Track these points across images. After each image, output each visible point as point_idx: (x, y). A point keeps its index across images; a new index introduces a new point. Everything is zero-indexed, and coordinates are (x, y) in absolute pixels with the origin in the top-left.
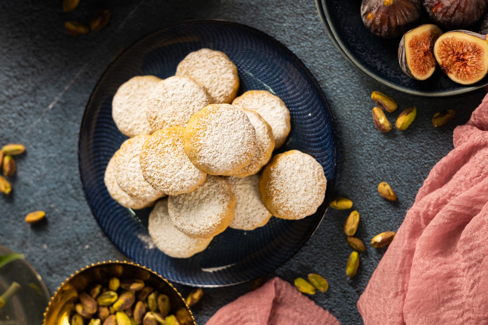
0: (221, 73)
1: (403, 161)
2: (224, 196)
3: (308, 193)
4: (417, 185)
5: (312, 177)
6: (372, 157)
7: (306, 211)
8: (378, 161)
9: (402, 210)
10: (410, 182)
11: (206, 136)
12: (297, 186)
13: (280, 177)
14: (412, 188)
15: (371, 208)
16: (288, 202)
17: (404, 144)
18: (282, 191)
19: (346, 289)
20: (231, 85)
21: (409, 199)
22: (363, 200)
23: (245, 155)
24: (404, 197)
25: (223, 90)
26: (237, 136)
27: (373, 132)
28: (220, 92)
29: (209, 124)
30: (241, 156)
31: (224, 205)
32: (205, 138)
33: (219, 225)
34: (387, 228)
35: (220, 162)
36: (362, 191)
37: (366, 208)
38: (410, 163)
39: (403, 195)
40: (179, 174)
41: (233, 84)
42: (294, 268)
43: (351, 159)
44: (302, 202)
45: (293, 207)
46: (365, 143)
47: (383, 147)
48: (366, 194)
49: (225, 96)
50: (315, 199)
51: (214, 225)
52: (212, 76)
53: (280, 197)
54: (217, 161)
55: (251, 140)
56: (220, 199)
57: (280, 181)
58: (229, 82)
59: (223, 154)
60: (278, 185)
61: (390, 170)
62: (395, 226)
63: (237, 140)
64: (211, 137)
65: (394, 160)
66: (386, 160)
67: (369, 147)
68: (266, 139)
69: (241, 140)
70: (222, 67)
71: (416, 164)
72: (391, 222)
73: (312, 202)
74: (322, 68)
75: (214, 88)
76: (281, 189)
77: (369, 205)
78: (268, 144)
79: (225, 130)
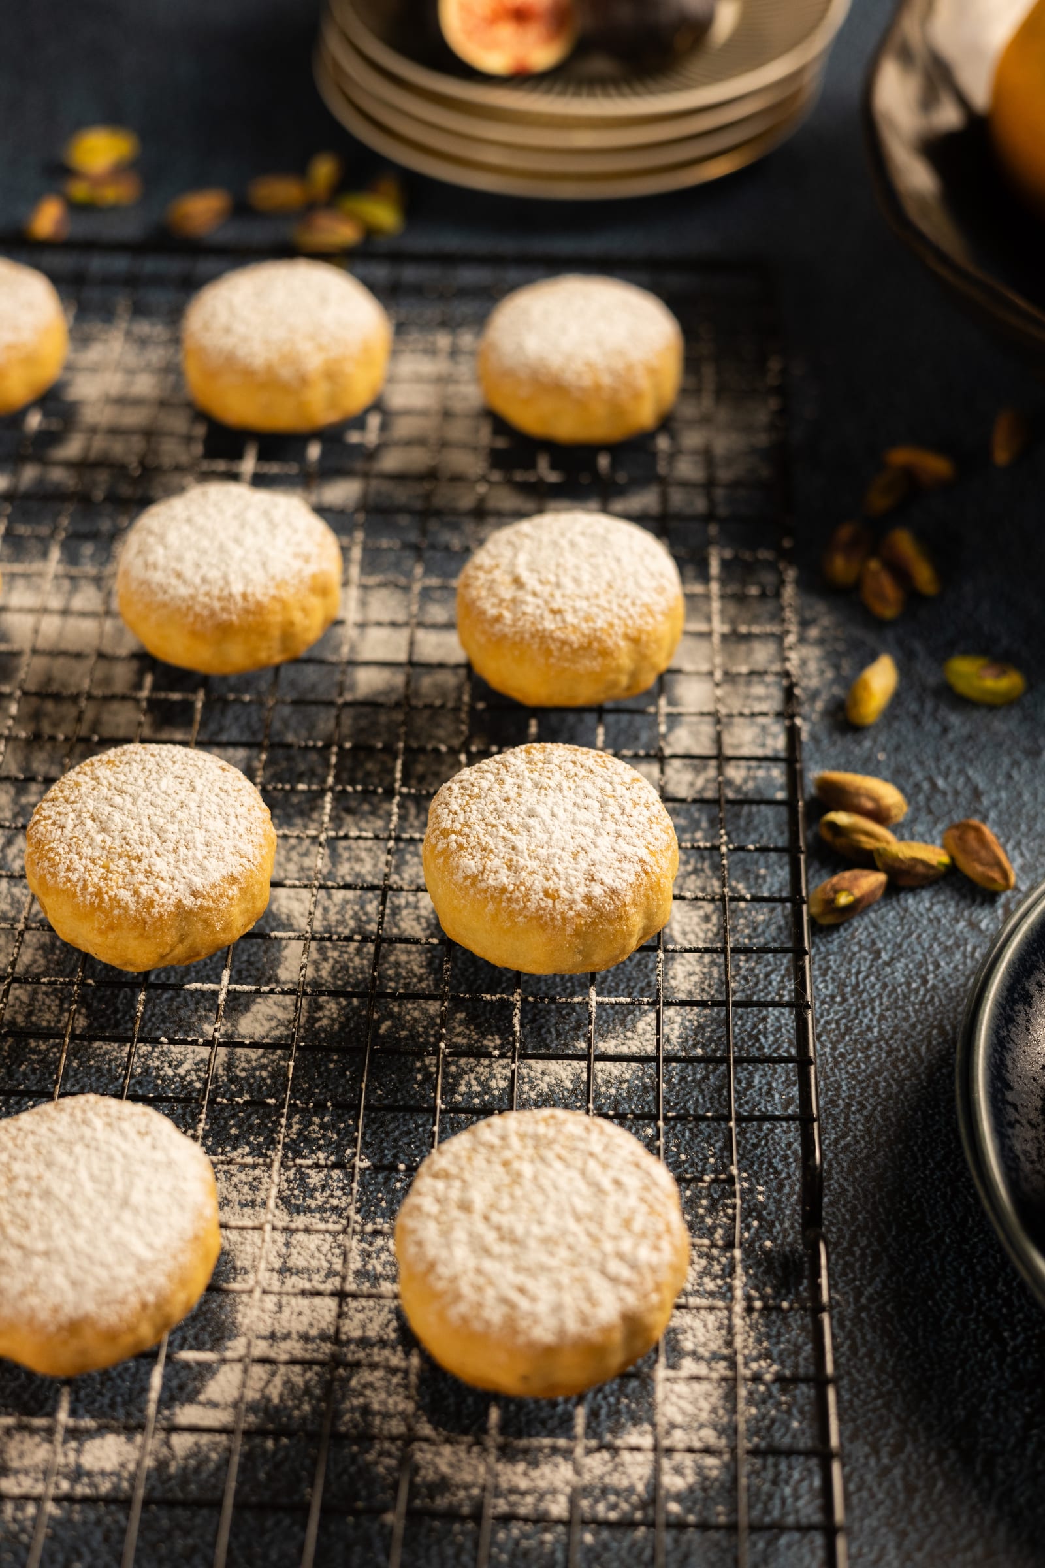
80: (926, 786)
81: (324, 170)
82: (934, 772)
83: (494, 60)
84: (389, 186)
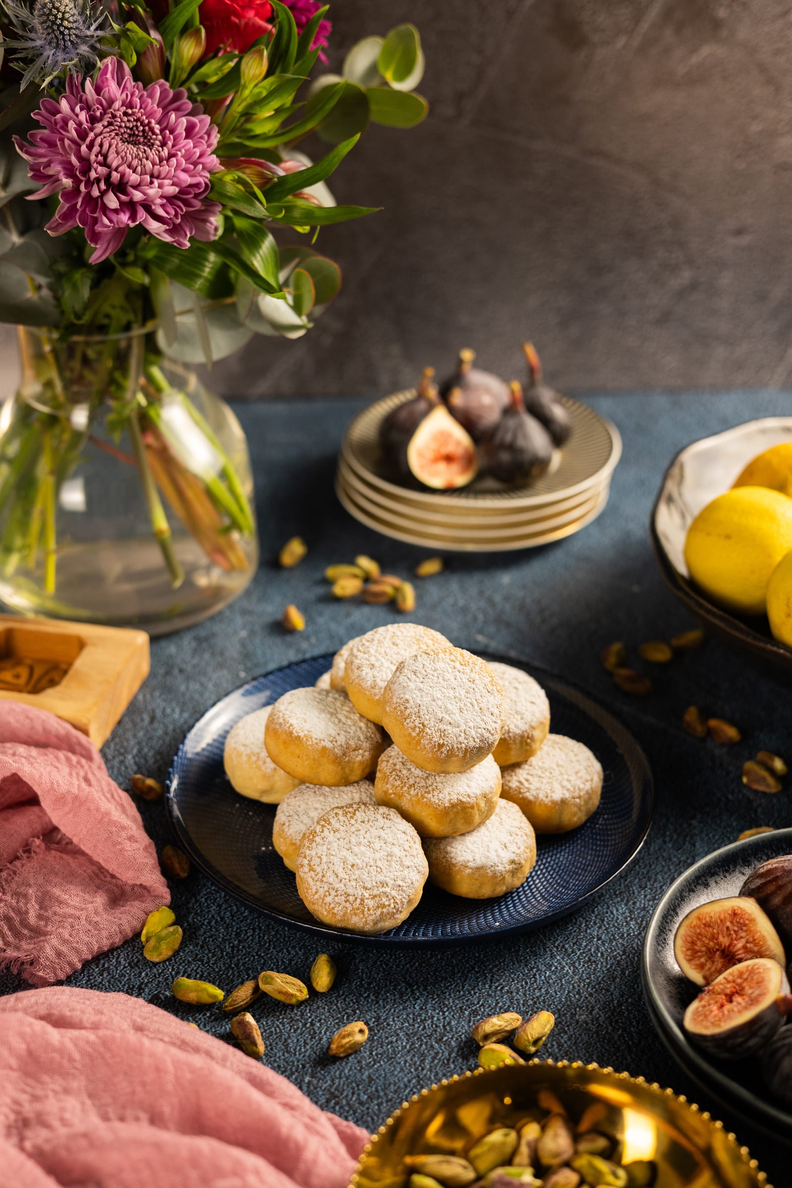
0: (561, 782)
1: (412, 1070)
2: (343, 744)
3: (349, 872)
4: (364, 1093)
5: (378, 880)
6: (418, 1023)
7: (314, 871)
8: (412, 1033)
9: (310, 1070)
10: (370, 1082)
11: (453, 663)
12: (363, 848)
13: (379, 817)
14: (358, 1086)
15: (312, 1024)
16: (332, 832)
17: (449, 1072)
18: (353, 822)
19: (147, 990)
20: (541, 796)
21: (332, 1080)
22: (329, 1012)
23: (421, 725)
24: (338, 1073)
25: (530, 784)
26: (454, 712)
27: (471, 1024)
28: (527, 780)
29: (472, 670)
30: (419, 717)
31: (326, 740)
32: (449, 661)
33: (291, 733)
34: (272, 1049)
35: (408, 681)
36: (349, 1011)
37: (313, 1017)
38: (409, 1081)
39: (343, 1070)
40: (383, 661)
41: (544, 799)
42: (193, 918)
43: (413, 992)
44: (332, 857)
45: (322, 842)
46: (447, 1013)
47: (441, 1040)
48: (344, 1016)
49: (520, 789)
50: (337, 886)
51: (291, 725)
52: (554, 770)
53: (342, 818)
54: (409, 676)
55: (446, 739)
56: (337, 737)
57: (372, 818)
58: (546, 793)
59: (421, 685)
60: (364, 814)
61: (394, 1051)
62: (275, 1061)
63: (447, 711)
64: (450, 670)
65: (414, 1056)
66: (413, 1044)
67: (438, 1019)
68: (448, 798)
69: (447, 717)
70: (572, 782)
71: (407, 1091)
72: (283, 1055)
73: (331, 880)
74: (590, 950)
75: (534, 772)
76: (356, 820)
77: (320, 1021)
78: (439, 800)
79: (463, 692)
83: (436, 482)
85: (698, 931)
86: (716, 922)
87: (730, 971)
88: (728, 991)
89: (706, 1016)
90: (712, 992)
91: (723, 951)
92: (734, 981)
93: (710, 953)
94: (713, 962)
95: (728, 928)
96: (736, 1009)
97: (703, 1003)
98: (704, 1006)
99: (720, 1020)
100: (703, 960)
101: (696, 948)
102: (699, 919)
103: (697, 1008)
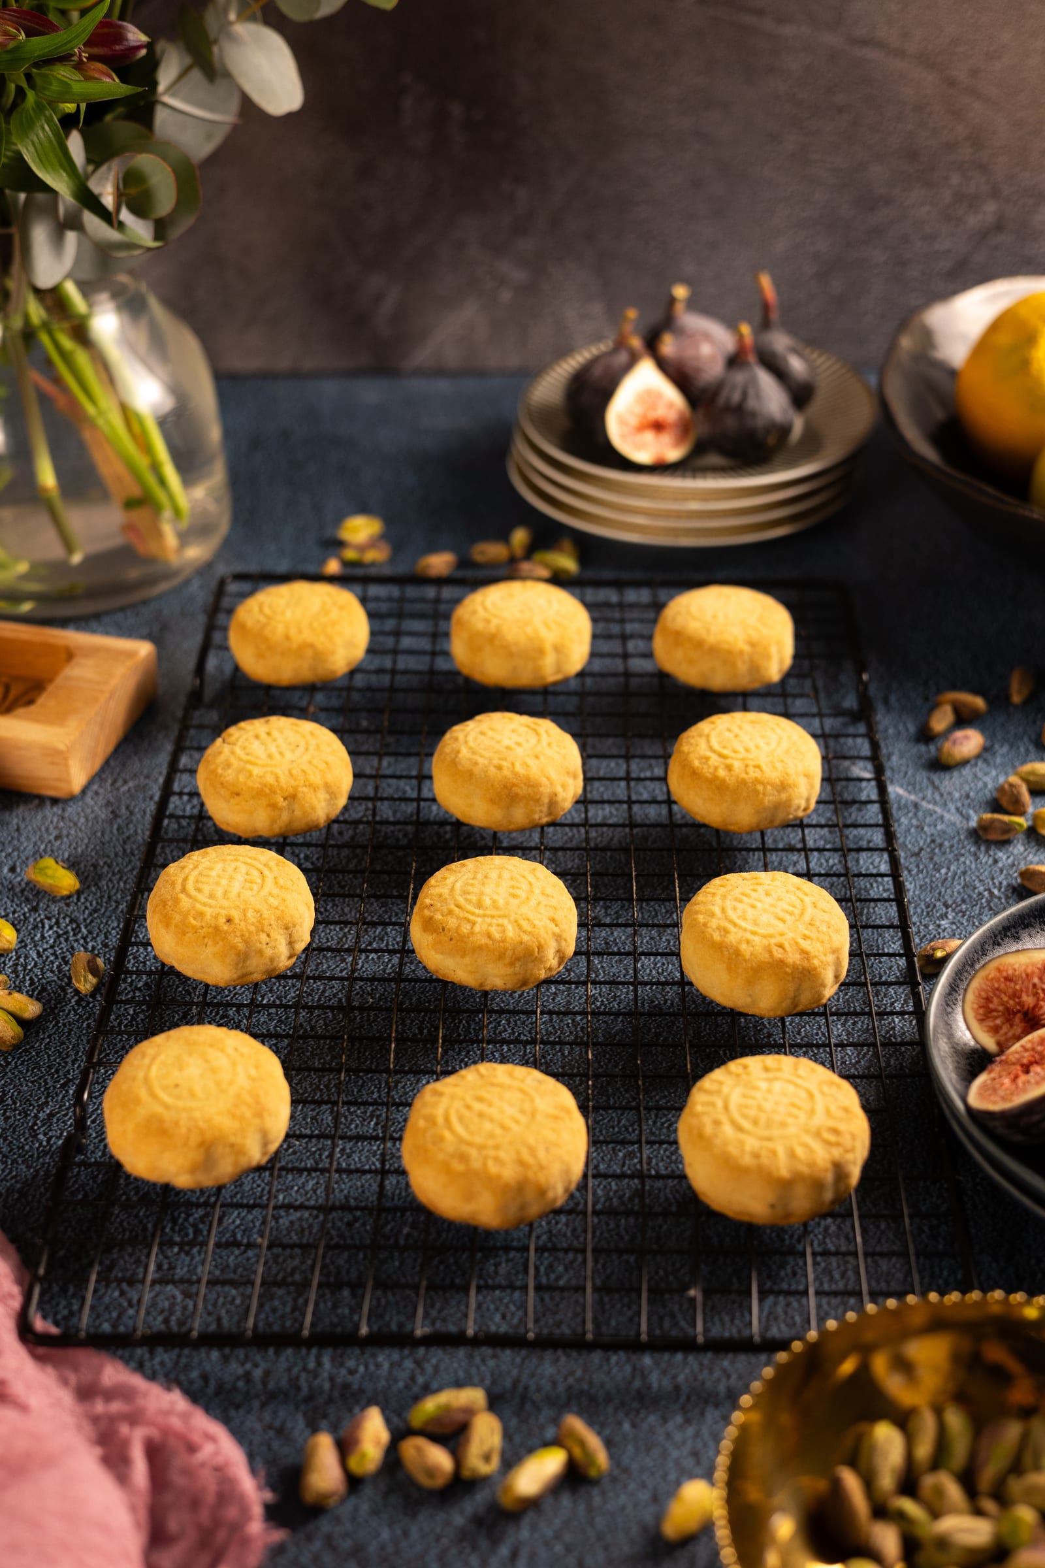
80: (986, 893)
81: (520, 537)
82: (991, 886)
83: (642, 457)
84: (567, 544)
85: (996, 985)
86: (1020, 976)
87: (1029, 1037)
88: (1025, 1061)
89: (995, 1090)
90: (1005, 1062)
91: (1026, 1014)
92: (1033, 1049)
93: (1009, 1015)
94: (1012, 1026)
95: (1034, 985)
96: (1033, 1081)
97: (993, 1075)
98: (994, 1079)
99: (1012, 1094)
100: (998, 1022)
101: (991, 1006)
102: (999, 970)
103: (985, 1082)
